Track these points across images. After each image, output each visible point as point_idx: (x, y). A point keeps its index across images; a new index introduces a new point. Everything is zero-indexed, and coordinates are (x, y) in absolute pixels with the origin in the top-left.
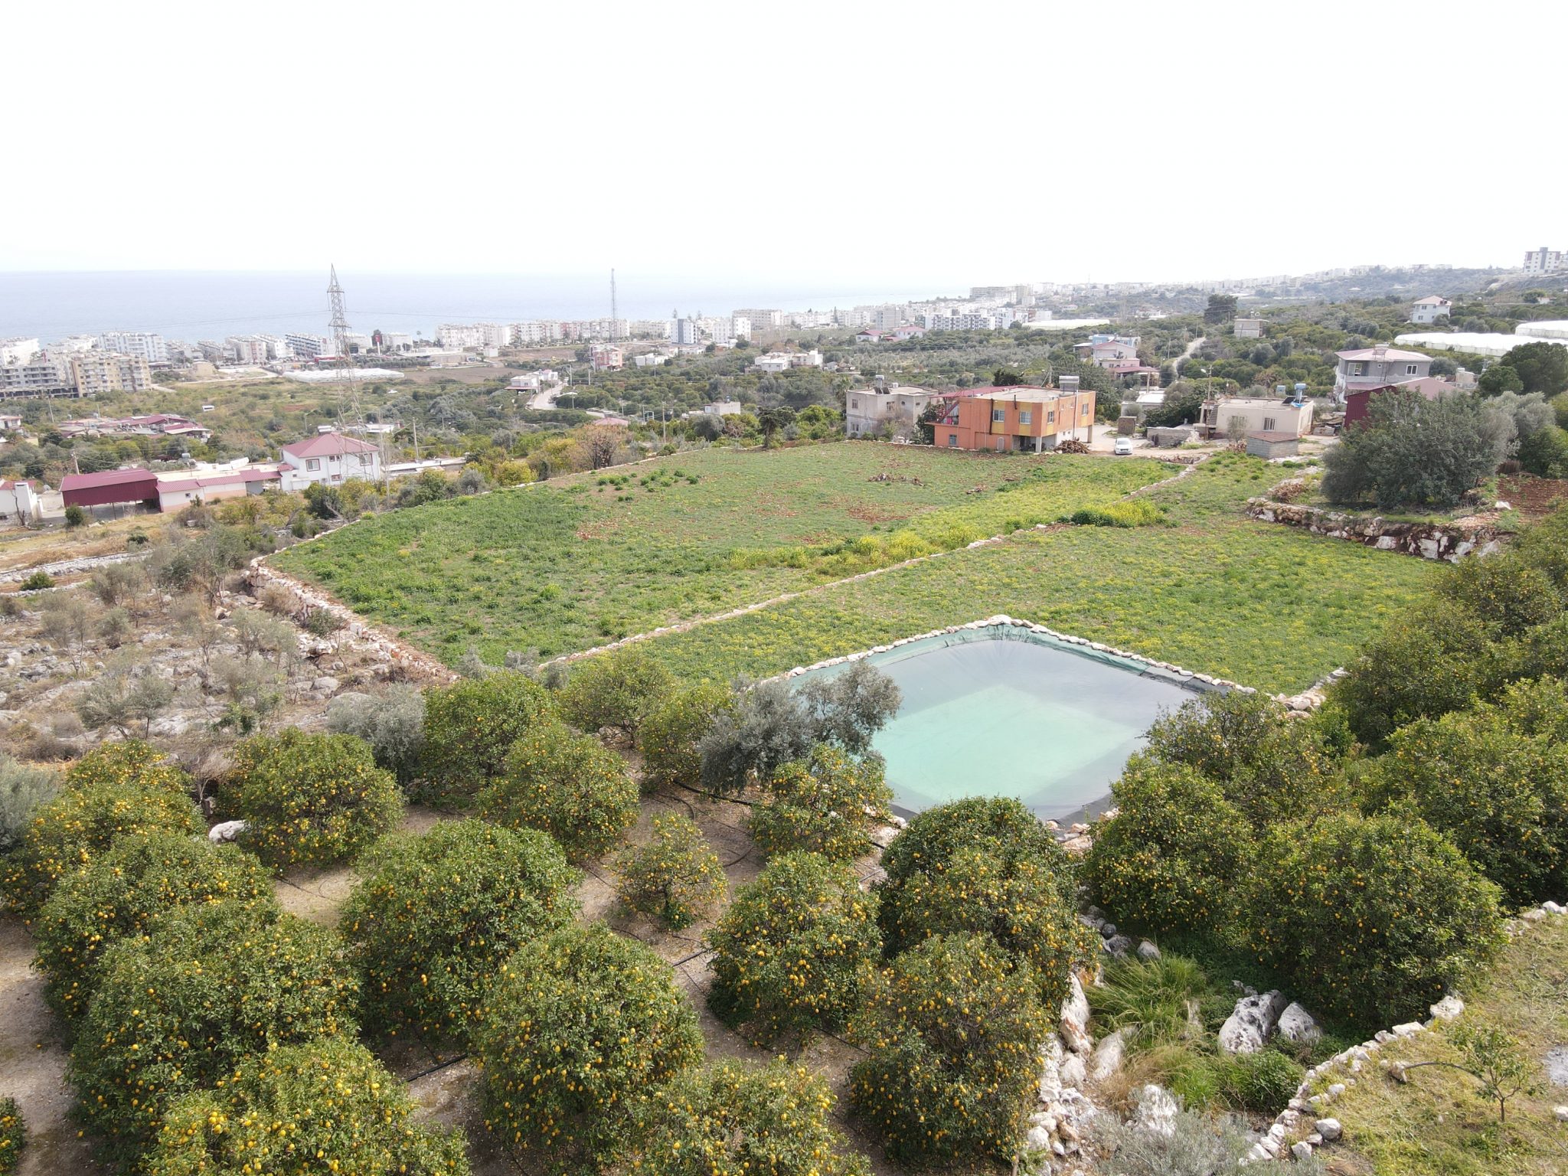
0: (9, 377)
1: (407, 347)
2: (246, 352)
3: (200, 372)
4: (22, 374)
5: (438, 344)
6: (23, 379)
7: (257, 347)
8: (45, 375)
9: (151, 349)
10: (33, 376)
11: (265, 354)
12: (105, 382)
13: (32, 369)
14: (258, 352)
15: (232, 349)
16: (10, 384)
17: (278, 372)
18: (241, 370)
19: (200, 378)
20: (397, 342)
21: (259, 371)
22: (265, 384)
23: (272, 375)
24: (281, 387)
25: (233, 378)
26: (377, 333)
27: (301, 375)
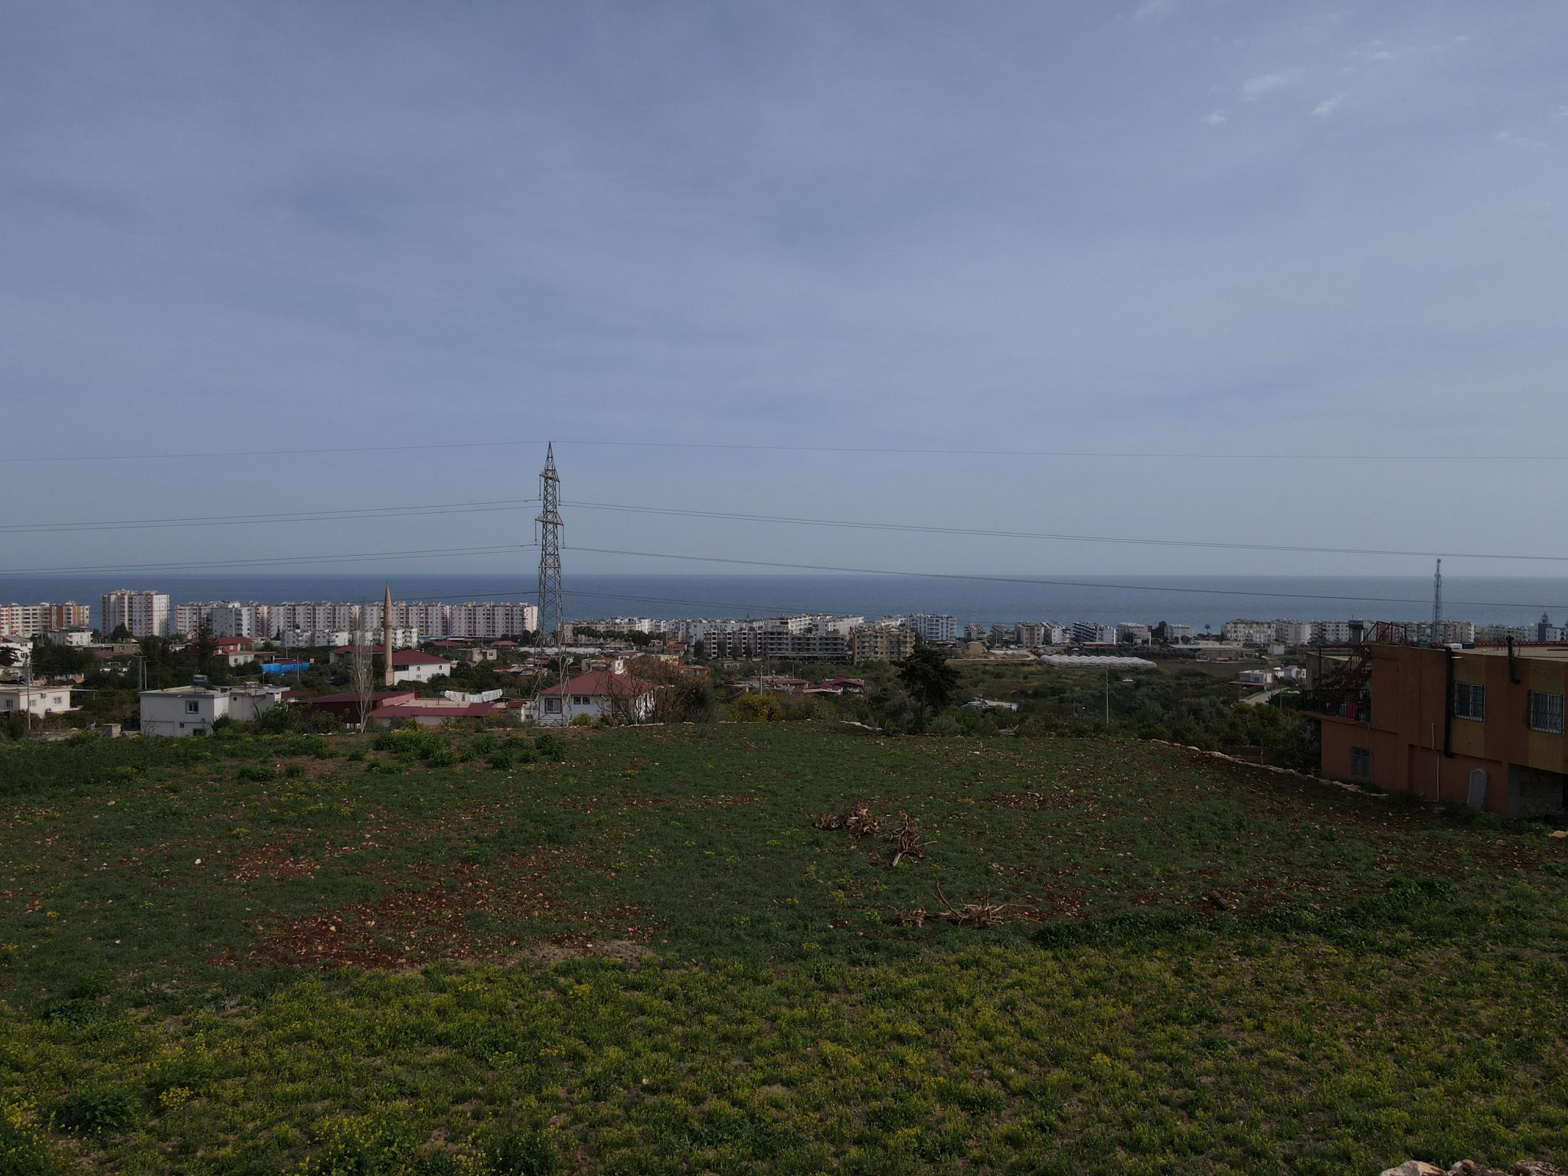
0: (808, 645)
1: (1185, 640)
2: (1025, 635)
3: (971, 651)
4: (818, 642)
5: (1221, 638)
6: (818, 647)
7: (1036, 632)
8: (836, 644)
9: (945, 629)
10: (827, 644)
11: (1042, 639)
12: (876, 653)
13: (826, 639)
14: (1036, 636)
15: (1013, 633)
16: (808, 650)
17: (1039, 655)
18: (1010, 652)
19: (967, 656)
20: (1179, 634)
21: (1025, 654)
22: (1015, 665)
23: (1032, 657)
24: (1026, 669)
25: (992, 658)
26: (1163, 625)
27: (1056, 659)
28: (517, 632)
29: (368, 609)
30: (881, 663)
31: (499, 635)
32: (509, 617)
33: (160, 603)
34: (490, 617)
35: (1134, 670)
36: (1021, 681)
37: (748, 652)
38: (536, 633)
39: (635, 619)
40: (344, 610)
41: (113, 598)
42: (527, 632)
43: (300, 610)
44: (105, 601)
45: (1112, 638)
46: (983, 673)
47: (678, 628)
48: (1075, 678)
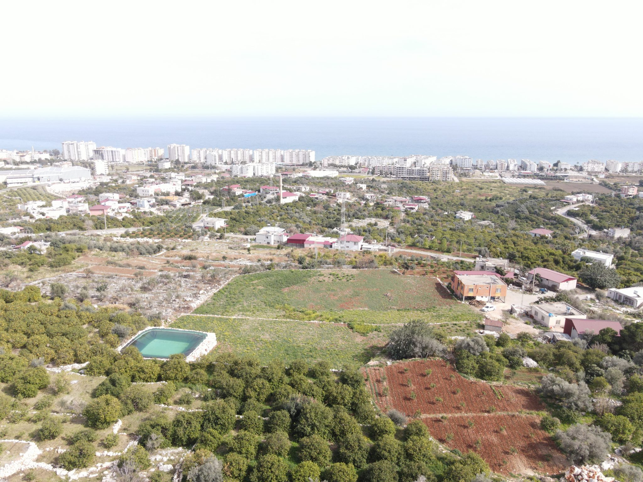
0: (413, 172)
1: (564, 170)
2: (499, 167)
3: (475, 174)
4: (417, 171)
6: (416, 173)
7: (503, 165)
8: (423, 172)
10: (419, 172)
11: (506, 168)
12: (438, 177)
13: (420, 170)
14: (503, 167)
15: (495, 165)
17: (502, 177)
18: (491, 174)
19: (473, 176)
20: (563, 167)
21: (496, 175)
22: (490, 182)
23: (499, 178)
24: (494, 185)
25: (483, 178)
26: (559, 162)
27: (508, 179)
28: (307, 162)
29: (255, 152)
30: (439, 181)
31: (301, 163)
32: (305, 155)
33: (187, 149)
34: (298, 155)
35: (535, 187)
36: (489, 191)
37: (391, 174)
38: (315, 162)
39: (350, 157)
40: (247, 152)
41: (172, 147)
42: (311, 162)
43: (232, 152)
44: (169, 148)
45: (534, 169)
46: (476, 186)
47: (365, 161)
48: (510, 190)
